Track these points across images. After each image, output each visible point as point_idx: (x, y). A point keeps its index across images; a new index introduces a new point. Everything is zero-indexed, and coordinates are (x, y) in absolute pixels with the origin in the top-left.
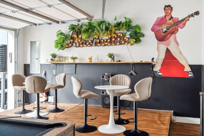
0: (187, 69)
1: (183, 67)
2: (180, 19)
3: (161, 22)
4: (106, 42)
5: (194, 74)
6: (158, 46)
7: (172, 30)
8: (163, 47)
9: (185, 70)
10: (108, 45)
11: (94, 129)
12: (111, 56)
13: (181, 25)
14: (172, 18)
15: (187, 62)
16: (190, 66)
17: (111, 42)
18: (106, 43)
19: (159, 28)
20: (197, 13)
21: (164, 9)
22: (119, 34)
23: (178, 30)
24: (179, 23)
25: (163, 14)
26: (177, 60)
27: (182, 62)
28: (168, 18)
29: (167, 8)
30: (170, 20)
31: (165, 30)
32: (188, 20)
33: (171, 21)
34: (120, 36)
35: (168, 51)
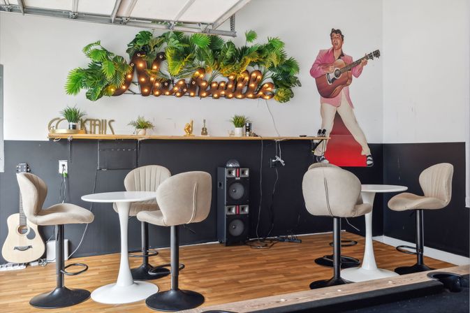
0: (366, 151)
2: (354, 60)
3: (325, 60)
4: (223, 89)
5: (374, 160)
6: (321, 106)
7: (343, 77)
8: (330, 111)
13: (356, 70)
14: (342, 55)
15: (365, 139)
16: (369, 145)
17: (234, 90)
18: (223, 93)
19: (323, 72)
20: (377, 54)
21: (331, 34)
22: (254, 75)
23: (351, 79)
24: (353, 68)
25: (328, 46)
27: (358, 139)
28: (337, 54)
29: (335, 35)
30: (339, 58)
31: (332, 76)
32: (366, 63)
33: (341, 61)
34: (255, 79)
35: (338, 117)
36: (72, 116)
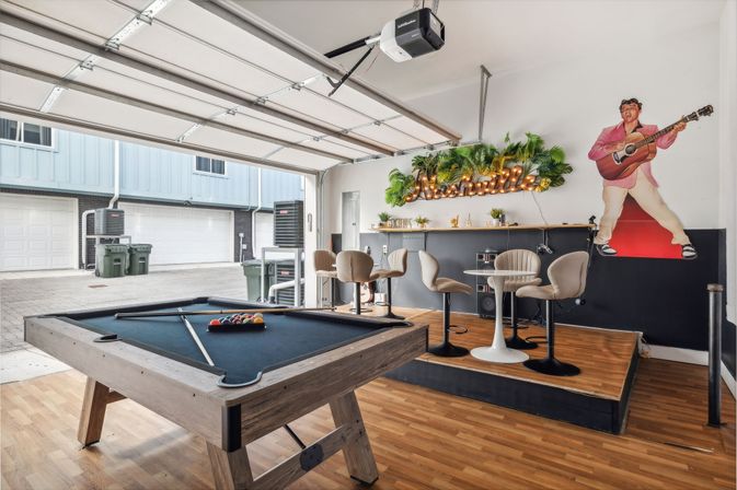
0: (680, 239)
1: (669, 235)
3: (611, 138)
4: (487, 187)
5: (696, 250)
6: (604, 191)
7: (639, 153)
8: (618, 193)
9: (674, 242)
10: (490, 193)
11: (464, 352)
12: (498, 215)
13: (665, 140)
14: (639, 126)
15: (680, 224)
16: (687, 232)
17: (498, 186)
18: (487, 190)
19: (607, 152)
20: (707, 111)
21: (621, 108)
22: (515, 170)
23: (655, 153)
26: (653, 219)
27: (666, 223)
28: (629, 128)
29: (627, 106)
30: (634, 131)
31: (621, 154)
32: (683, 127)
33: (637, 134)
34: (516, 174)
35: (630, 200)
36: (385, 218)
